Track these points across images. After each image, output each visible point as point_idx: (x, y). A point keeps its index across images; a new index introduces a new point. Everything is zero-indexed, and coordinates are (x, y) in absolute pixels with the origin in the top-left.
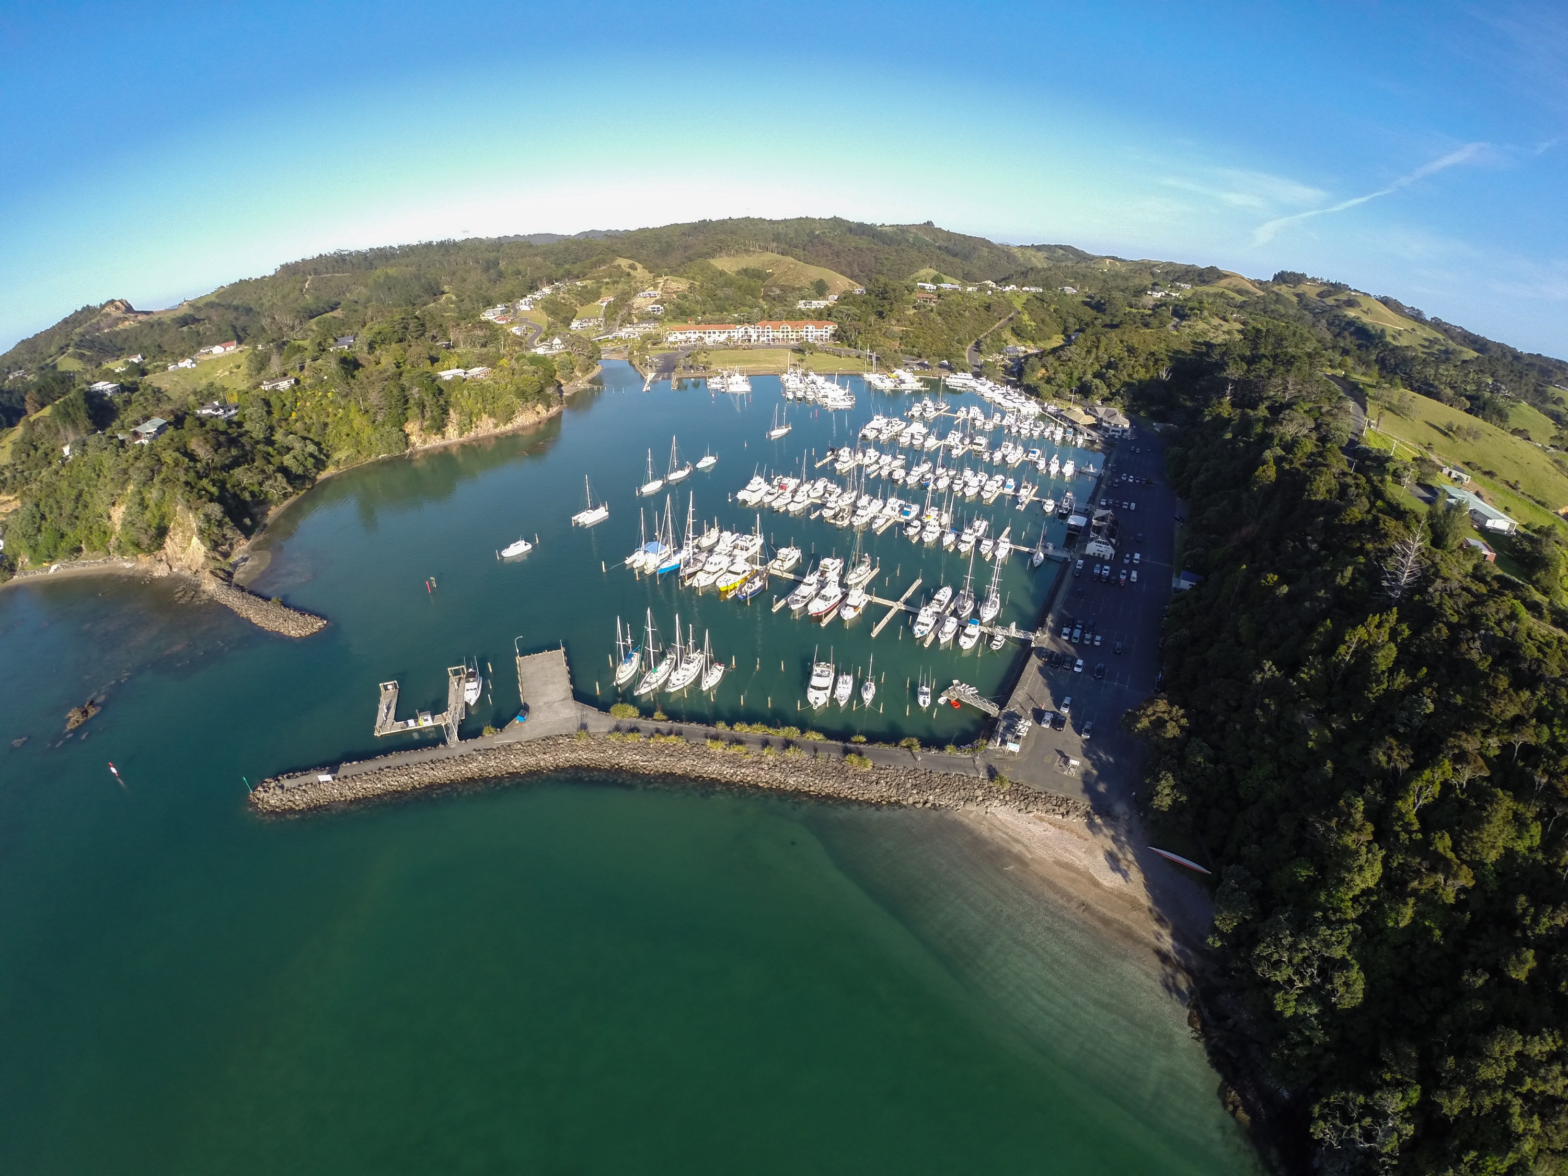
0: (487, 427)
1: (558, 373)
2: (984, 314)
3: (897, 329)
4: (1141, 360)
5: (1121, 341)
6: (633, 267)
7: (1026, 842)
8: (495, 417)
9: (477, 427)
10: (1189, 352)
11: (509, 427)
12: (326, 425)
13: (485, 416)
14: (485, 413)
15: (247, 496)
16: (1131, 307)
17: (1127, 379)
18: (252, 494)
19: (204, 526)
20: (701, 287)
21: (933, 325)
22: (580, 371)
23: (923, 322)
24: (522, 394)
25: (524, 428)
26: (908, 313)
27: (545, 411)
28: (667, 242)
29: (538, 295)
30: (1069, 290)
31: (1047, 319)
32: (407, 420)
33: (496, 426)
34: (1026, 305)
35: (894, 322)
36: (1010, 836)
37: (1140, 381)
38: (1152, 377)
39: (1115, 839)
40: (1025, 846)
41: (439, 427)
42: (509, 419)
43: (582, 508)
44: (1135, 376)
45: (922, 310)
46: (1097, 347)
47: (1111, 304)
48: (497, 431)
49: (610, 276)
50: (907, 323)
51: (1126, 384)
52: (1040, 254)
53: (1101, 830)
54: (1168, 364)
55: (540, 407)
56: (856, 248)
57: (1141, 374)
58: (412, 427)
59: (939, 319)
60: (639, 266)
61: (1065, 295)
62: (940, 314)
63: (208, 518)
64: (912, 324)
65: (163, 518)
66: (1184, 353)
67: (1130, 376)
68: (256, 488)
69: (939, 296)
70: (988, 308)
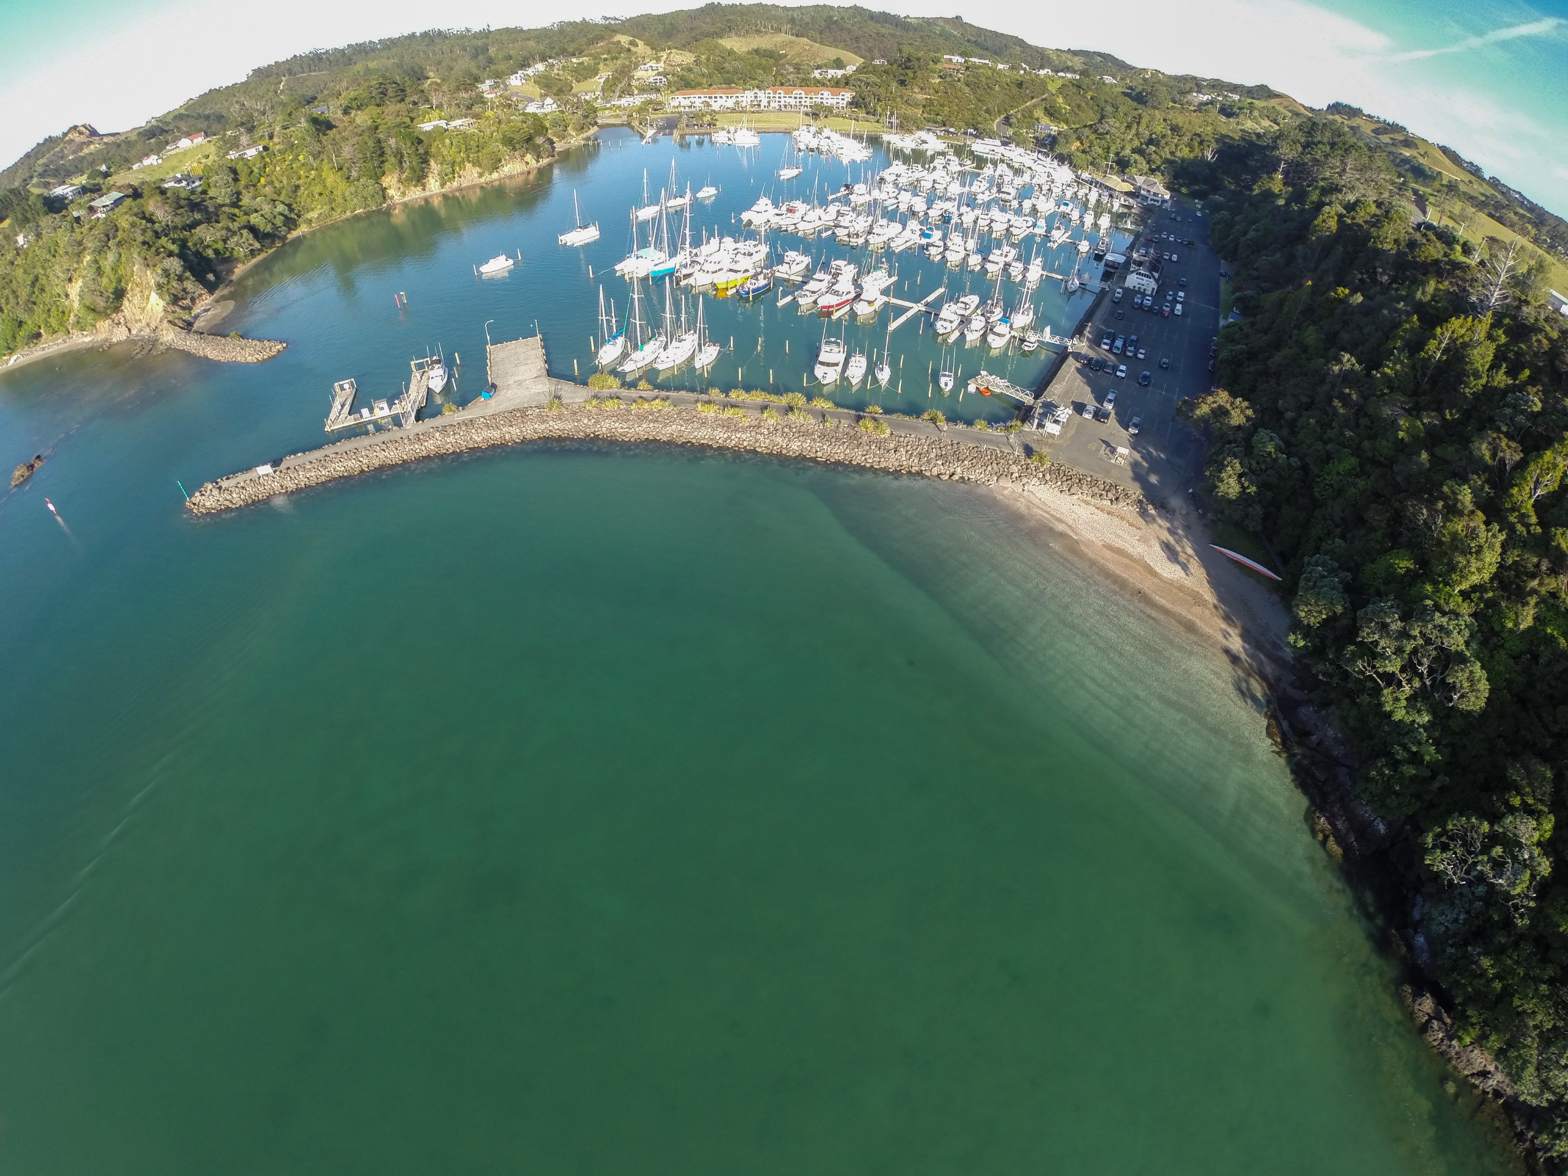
0: (470, 176)
1: (550, 131)
2: (1015, 90)
3: (920, 97)
4: (1186, 139)
5: (1165, 120)
6: (633, 43)
7: (1071, 522)
8: (480, 166)
9: (460, 177)
10: (1237, 138)
11: (495, 175)
12: (297, 187)
13: (468, 166)
14: (469, 162)
15: (210, 253)
16: (1175, 102)
17: (1169, 156)
18: (216, 252)
19: (163, 280)
20: (708, 60)
21: (959, 94)
22: (574, 129)
23: (949, 91)
24: (509, 142)
25: (511, 177)
26: (933, 81)
27: (534, 161)
28: (671, 24)
29: (530, 72)
30: (1108, 79)
31: (1083, 104)
32: (384, 173)
33: (481, 175)
34: (1061, 90)
35: (916, 90)
36: (1052, 515)
37: (1183, 160)
38: (1196, 157)
39: (1171, 531)
40: (1070, 527)
41: (420, 178)
42: (495, 168)
43: (571, 228)
44: (1178, 154)
45: (948, 79)
46: (1138, 123)
47: (1153, 96)
48: (482, 180)
49: (609, 52)
50: (931, 91)
51: (1166, 161)
52: (1076, 59)
53: (1154, 520)
54: (1214, 145)
55: (528, 157)
56: (877, 34)
57: (1184, 153)
58: (390, 180)
59: (967, 89)
60: (640, 43)
61: (1104, 83)
62: (967, 85)
63: (166, 273)
64: (937, 92)
65: (119, 281)
66: (1232, 138)
67: (1172, 153)
68: (220, 246)
69: (967, 68)
70: (1020, 85)
